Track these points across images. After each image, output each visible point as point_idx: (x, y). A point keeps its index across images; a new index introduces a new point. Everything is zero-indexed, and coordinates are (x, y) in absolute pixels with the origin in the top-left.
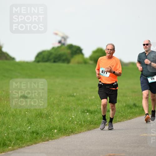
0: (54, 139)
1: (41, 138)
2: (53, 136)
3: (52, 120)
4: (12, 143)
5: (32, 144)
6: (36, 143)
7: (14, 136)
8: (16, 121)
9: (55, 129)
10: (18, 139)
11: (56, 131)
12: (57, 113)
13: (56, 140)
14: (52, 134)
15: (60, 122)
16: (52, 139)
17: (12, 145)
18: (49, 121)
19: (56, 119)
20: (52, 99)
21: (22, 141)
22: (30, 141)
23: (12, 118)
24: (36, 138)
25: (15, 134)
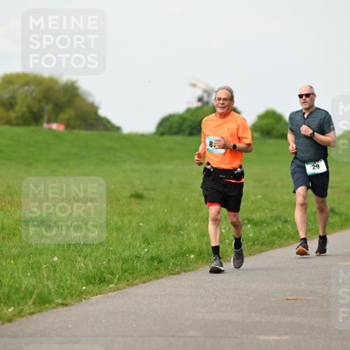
0: (189, 271)
1: (166, 268)
2: (187, 266)
3: (186, 236)
4: (115, 278)
5: (151, 280)
6: (157, 278)
7: (119, 265)
8: (122, 239)
9: (191, 252)
10: (126, 271)
11: (192, 256)
12: (196, 225)
13: (193, 272)
14: (187, 262)
15: (199, 241)
16: (185, 271)
17: (116, 280)
18: (181, 238)
19: (193, 235)
20: (186, 200)
21: (133, 273)
22: (148, 274)
23: (115, 234)
24: (157, 269)
25: (121, 262)
